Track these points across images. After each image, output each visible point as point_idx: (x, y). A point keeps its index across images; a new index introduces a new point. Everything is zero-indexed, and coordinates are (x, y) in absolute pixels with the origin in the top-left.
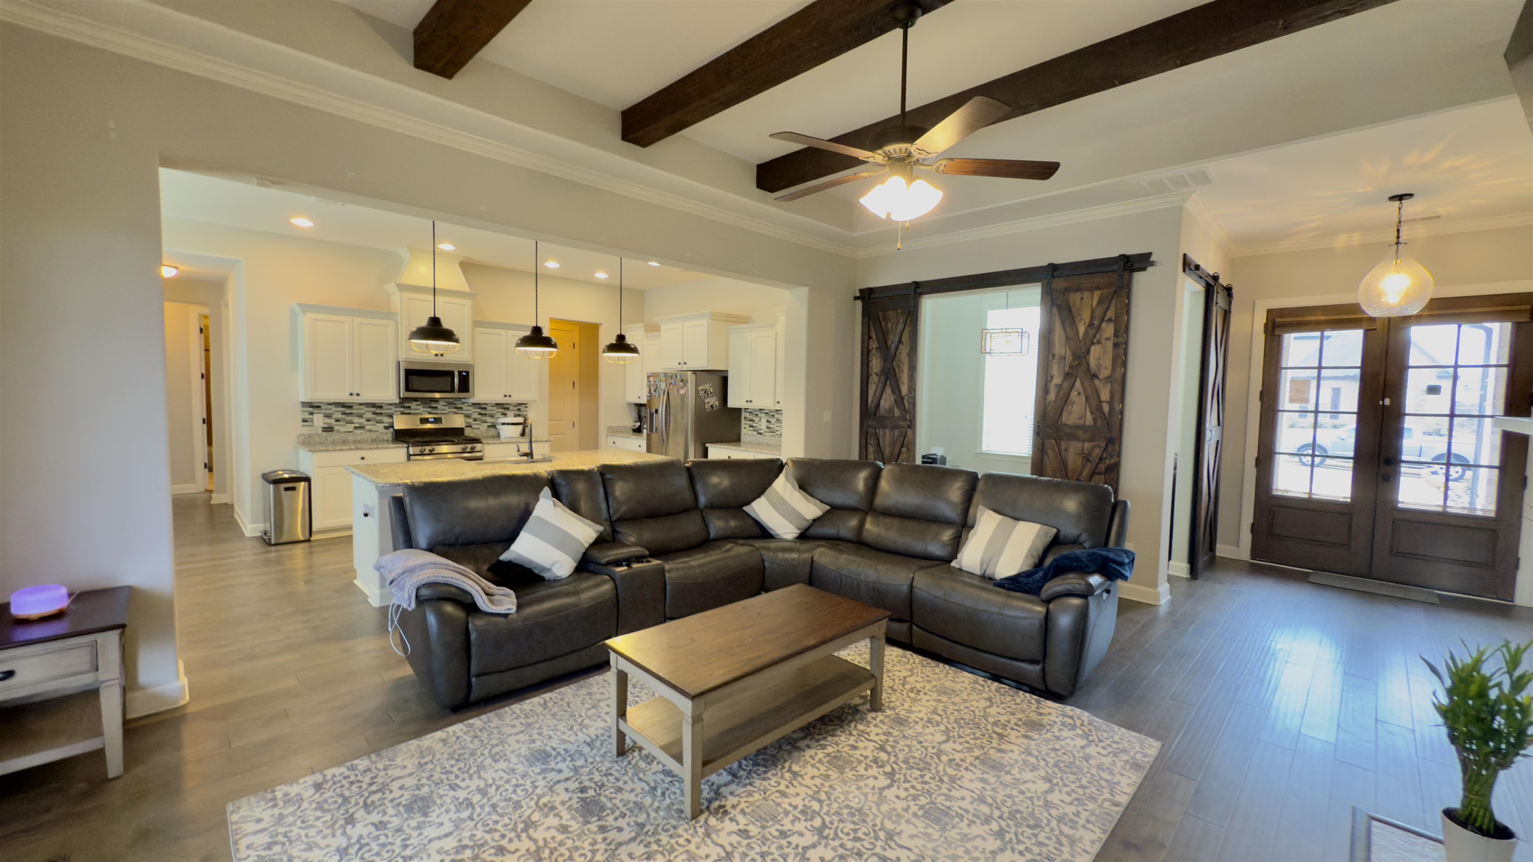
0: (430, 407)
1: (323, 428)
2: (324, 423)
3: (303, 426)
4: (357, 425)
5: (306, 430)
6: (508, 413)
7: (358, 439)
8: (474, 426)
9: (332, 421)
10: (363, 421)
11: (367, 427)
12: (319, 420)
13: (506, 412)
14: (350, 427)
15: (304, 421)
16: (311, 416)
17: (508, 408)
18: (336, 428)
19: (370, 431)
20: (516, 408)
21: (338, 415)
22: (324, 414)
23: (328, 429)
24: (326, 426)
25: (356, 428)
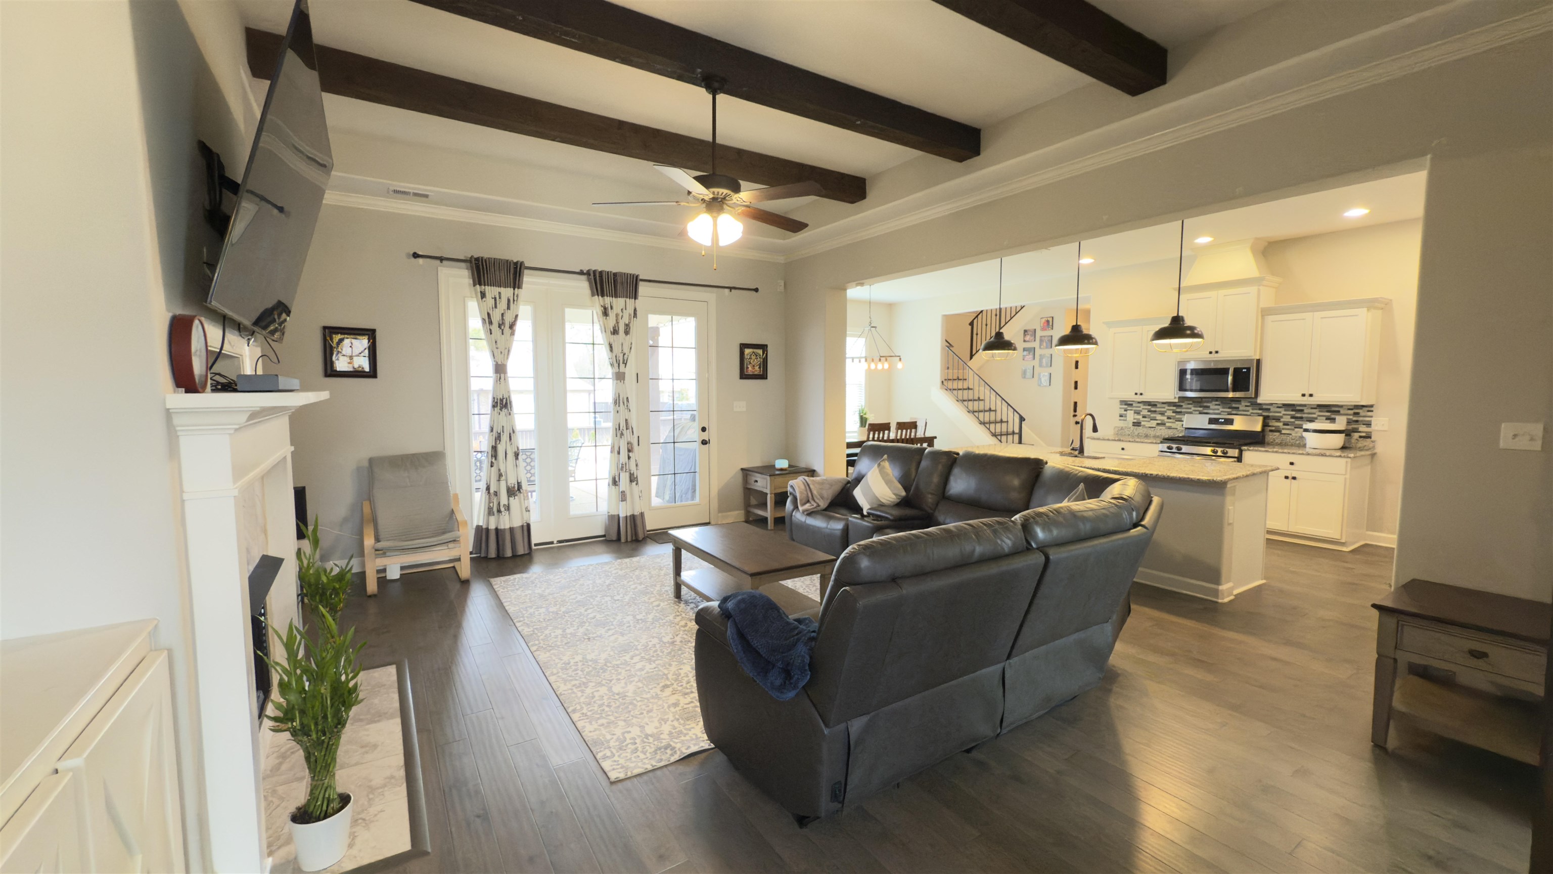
0: (1229, 408)
1: (1133, 423)
2: (1134, 419)
3: (1120, 420)
4: (1159, 422)
5: (1122, 424)
6: (1338, 418)
7: (1157, 434)
8: (1283, 432)
9: (1140, 417)
10: (1165, 418)
11: (1168, 424)
12: (1131, 416)
13: (1333, 416)
14: (1154, 423)
15: (1121, 416)
16: (1125, 412)
17: (1339, 412)
18: (1143, 423)
19: (1170, 428)
20: (1351, 412)
21: (1145, 412)
22: (1135, 410)
23: (1137, 424)
24: (1135, 421)
25: (1158, 424)
